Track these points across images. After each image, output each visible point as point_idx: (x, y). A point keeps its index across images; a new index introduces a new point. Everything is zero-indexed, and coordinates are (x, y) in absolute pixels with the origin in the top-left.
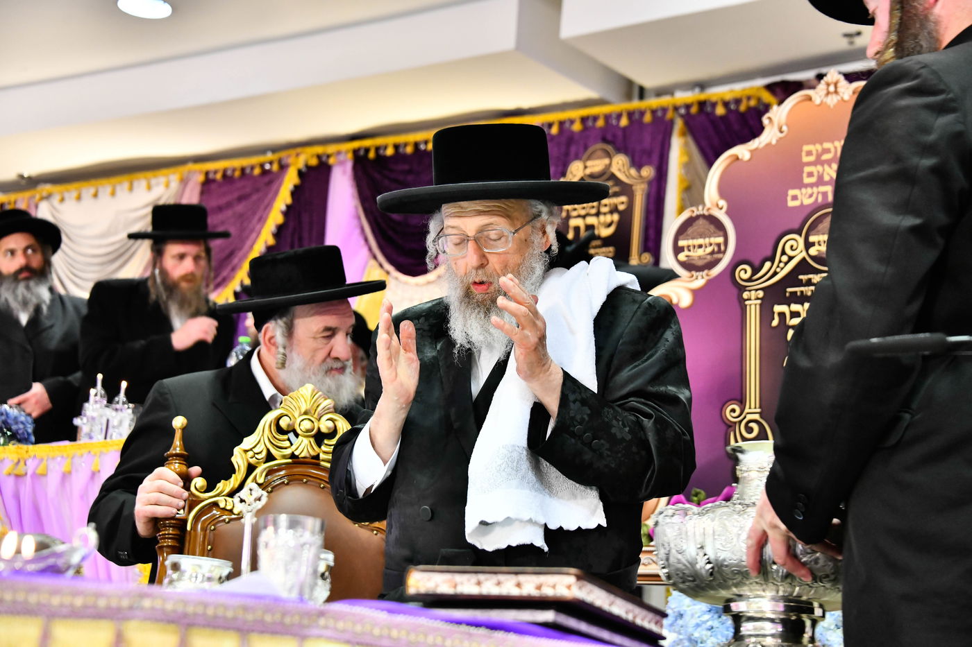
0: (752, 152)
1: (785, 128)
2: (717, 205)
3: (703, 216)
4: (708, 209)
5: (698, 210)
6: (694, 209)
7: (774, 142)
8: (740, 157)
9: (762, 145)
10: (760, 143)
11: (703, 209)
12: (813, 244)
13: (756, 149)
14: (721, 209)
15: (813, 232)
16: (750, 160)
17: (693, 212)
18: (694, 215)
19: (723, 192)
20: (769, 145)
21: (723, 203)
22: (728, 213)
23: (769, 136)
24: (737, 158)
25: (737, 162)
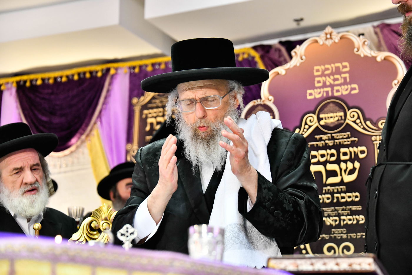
0: (286, 70)
1: (304, 57)
2: (268, 99)
3: (261, 105)
4: (263, 101)
5: (258, 102)
6: (255, 101)
7: (298, 65)
8: (280, 73)
9: (292, 67)
10: (290, 65)
11: (260, 101)
12: (322, 119)
13: (289, 69)
14: (270, 101)
15: (321, 113)
16: (285, 74)
17: (255, 103)
18: (256, 104)
19: (271, 92)
20: (295, 66)
21: (271, 98)
22: (274, 103)
23: (295, 62)
24: (278, 74)
25: (278, 76)
